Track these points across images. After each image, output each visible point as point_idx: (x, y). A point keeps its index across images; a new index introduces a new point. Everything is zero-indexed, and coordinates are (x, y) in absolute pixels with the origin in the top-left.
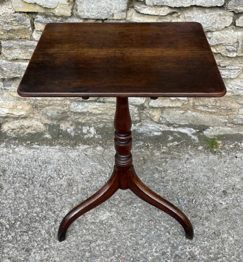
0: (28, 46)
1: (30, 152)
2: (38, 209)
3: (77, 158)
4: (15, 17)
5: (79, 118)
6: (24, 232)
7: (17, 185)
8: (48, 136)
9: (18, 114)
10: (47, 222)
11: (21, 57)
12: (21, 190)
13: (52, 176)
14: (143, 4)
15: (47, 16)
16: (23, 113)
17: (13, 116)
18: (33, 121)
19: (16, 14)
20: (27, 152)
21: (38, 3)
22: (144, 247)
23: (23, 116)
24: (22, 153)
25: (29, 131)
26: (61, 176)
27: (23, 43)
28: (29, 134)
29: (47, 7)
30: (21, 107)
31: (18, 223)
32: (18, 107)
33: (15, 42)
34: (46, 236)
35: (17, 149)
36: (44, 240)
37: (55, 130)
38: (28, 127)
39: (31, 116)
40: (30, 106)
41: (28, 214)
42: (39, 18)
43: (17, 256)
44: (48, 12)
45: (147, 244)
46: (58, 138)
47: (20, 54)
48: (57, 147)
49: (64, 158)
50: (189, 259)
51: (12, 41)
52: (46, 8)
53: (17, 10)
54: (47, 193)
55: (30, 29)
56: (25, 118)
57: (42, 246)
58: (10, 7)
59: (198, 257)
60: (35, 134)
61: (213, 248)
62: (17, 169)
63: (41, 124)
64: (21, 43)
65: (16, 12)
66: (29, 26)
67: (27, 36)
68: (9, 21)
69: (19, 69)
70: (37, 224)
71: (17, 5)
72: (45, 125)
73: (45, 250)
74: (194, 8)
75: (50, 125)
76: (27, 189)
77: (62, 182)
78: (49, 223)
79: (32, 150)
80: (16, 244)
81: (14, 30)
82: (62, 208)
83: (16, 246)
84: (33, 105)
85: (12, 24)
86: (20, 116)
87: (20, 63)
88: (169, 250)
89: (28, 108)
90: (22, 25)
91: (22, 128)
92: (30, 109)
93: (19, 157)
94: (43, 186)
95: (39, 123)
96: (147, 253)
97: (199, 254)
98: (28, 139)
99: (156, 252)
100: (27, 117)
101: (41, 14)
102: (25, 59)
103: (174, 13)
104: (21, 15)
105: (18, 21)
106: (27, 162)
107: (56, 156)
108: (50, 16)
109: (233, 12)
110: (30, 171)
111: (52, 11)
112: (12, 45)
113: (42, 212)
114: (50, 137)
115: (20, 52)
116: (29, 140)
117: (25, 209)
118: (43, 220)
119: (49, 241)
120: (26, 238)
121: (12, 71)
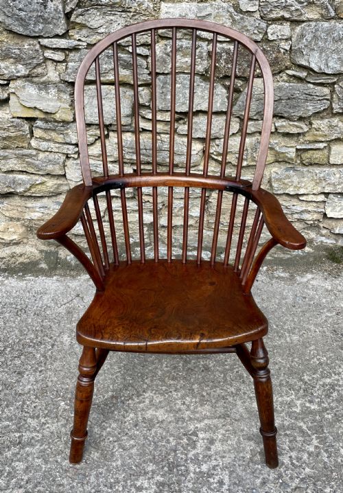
0: (26, 155)
1: (22, 284)
2: (32, 336)
3: (78, 288)
4: (12, 122)
5: (81, 242)
6: (16, 357)
7: (7, 315)
8: (43, 266)
9: (9, 239)
10: (43, 346)
11: (17, 168)
12: (12, 319)
13: (49, 305)
14: (147, 109)
15: (46, 121)
16: (15, 237)
17: (3, 241)
18: (27, 246)
19: (13, 120)
20: (18, 284)
21: (38, 107)
22: (153, 363)
23: (15, 241)
24: (12, 285)
25: (21, 260)
26: (59, 305)
27: (20, 151)
28: (21, 263)
29: (48, 111)
30: (13, 230)
31: (9, 349)
32: (10, 230)
33: (11, 151)
34: (42, 359)
35: (6, 282)
36: (39, 363)
37: (52, 258)
38: (21, 255)
39: (25, 241)
40: (24, 229)
41: (20, 340)
42: (39, 123)
43: (7, 379)
44: (49, 117)
45: (157, 361)
46: (55, 268)
47: (16, 164)
48: (55, 278)
49: (62, 288)
50: (203, 371)
51: (8, 151)
52: (47, 113)
53: (15, 115)
54: (42, 321)
55: (29, 136)
56: (17, 244)
57: (37, 368)
58: (8, 112)
59: (212, 368)
60: (29, 263)
61: (228, 360)
62: (7, 300)
63: (36, 251)
64: (17, 152)
65: (13, 118)
66: (27, 132)
67: (24, 145)
68: (5, 126)
69: (14, 183)
70: (30, 349)
71: (16, 110)
72: (41, 251)
73: (41, 372)
74: (200, 114)
75: (46, 252)
76: (19, 318)
77: (60, 310)
78: (45, 348)
79: (25, 282)
80: (6, 368)
81: (11, 137)
82: (61, 333)
83: (6, 370)
84: (27, 227)
85: (8, 130)
86: (12, 241)
87: (15, 175)
88: (181, 365)
89: (21, 230)
90: (20, 131)
91: (13, 257)
92: (24, 232)
93: (8, 288)
94: (38, 315)
95: (34, 250)
96: (156, 368)
97: (214, 366)
98: (20, 270)
99: (167, 367)
100: (20, 243)
101: (41, 120)
102: (21, 171)
103: (181, 119)
104: (19, 120)
105: (16, 127)
106: (18, 293)
107: (53, 287)
108: (51, 122)
109: (238, 117)
110: (23, 302)
111: (52, 116)
112: (7, 154)
113: (37, 338)
114: (47, 267)
115: (15, 162)
116: (22, 271)
117: (16, 336)
118: (38, 345)
119: (45, 364)
120: (18, 362)
121: (5, 184)
